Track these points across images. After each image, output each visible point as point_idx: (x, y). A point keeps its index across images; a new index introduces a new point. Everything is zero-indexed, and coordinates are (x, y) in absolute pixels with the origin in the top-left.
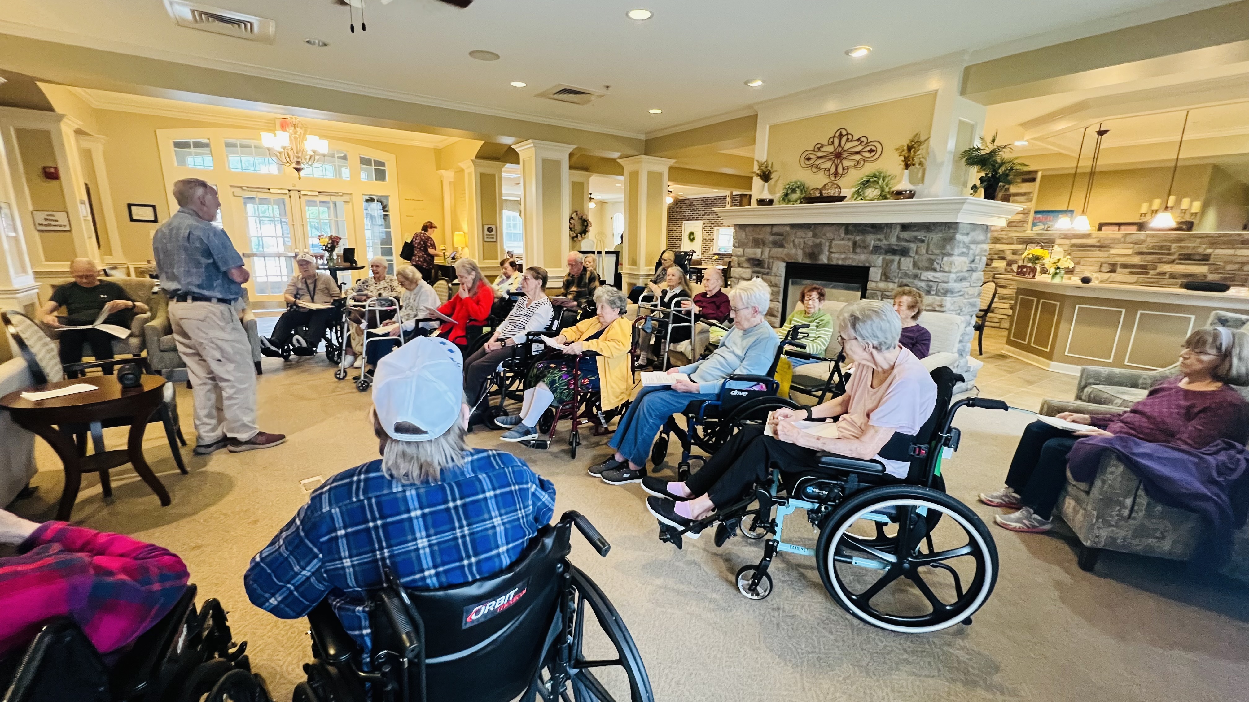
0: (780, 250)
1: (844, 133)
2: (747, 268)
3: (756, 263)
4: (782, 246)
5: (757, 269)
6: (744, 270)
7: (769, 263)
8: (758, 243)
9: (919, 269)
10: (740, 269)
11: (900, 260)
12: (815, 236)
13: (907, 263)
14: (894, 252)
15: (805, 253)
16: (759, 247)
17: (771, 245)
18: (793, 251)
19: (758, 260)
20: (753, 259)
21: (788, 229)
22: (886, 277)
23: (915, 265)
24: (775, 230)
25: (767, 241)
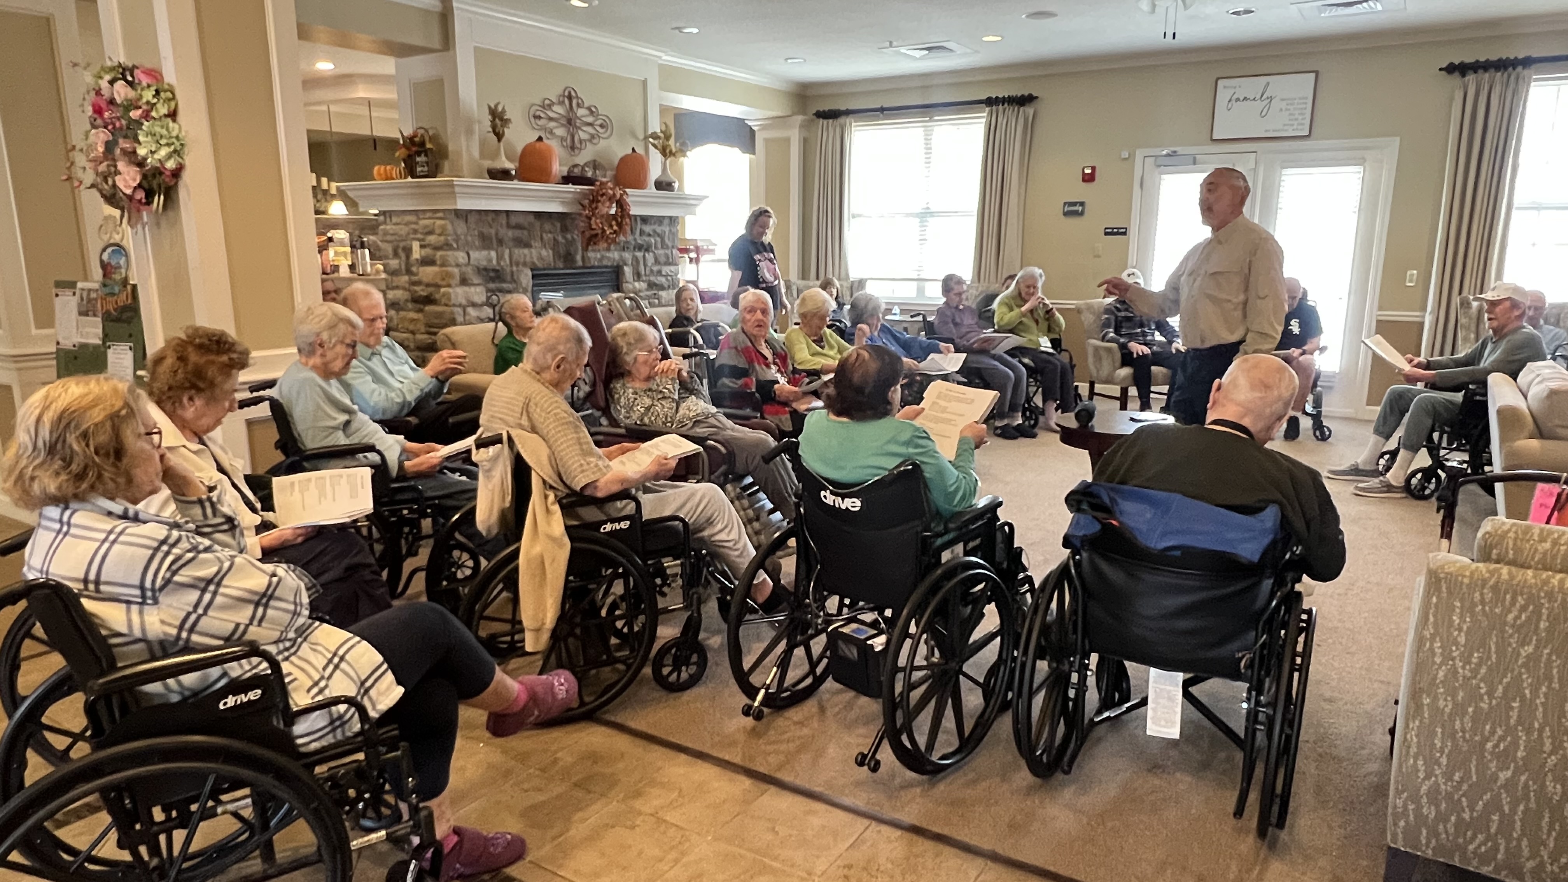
0: (526, 251)
1: (573, 94)
2: (478, 285)
3: (492, 274)
4: (528, 245)
5: (492, 286)
6: (472, 289)
7: (512, 273)
8: (486, 242)
9: (659, 263)
10: (466, 289)
11: (644, 256)
12: (565, 229)
13: (650, 257)
14: (640, 248)
15: (557, 254)
16: (493, 249)
17: (511, 244)
18: (544, 253)
19: (495, 271)
20: (486, 269)
21: (531, 218)
22: (638, 276)
23: (657, 261)
24: (514, 220)
25: (506, 239)
